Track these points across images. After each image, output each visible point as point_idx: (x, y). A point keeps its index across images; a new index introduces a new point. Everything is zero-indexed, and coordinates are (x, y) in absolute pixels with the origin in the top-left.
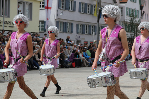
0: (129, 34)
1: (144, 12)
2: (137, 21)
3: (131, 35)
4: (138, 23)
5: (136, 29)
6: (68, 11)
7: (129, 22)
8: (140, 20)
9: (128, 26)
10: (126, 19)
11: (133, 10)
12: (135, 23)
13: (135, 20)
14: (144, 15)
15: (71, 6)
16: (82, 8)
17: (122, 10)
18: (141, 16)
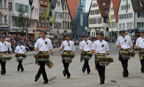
0: (18, 28)
1: (33, 7)
10: (15, 14)
13: (24, 15)
14: (34, 10)
17: (11, 5)
18: (31, 11)
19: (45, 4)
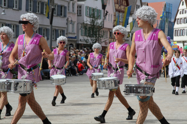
0: (89, 38)
1: (107, 12)
2: (99, 23)
3: (92, 41)
4: (101, 26)
5: (98, 33)
6: (11, 9)
7: (89, 25)
8: (103, 22)
9: (88, 29)
10: (85, 20)
11: (93, 10)
12: (97, 25)
13: (97, 22)
14: (108, 15)
15: (16, 3)
16: (30, 6)
17: (80, 9)
18: (104, 16)
19: (121, 8)
